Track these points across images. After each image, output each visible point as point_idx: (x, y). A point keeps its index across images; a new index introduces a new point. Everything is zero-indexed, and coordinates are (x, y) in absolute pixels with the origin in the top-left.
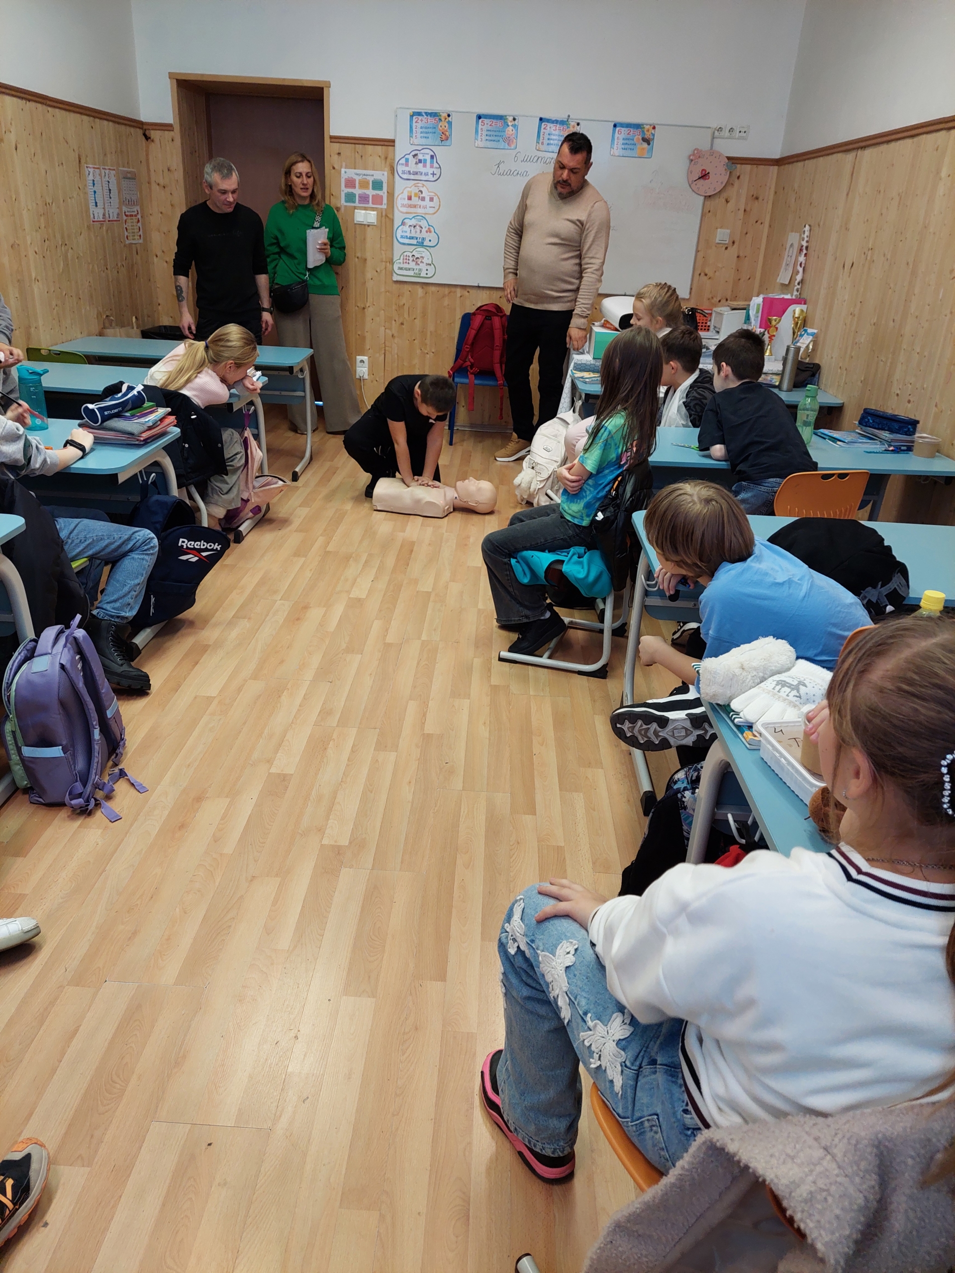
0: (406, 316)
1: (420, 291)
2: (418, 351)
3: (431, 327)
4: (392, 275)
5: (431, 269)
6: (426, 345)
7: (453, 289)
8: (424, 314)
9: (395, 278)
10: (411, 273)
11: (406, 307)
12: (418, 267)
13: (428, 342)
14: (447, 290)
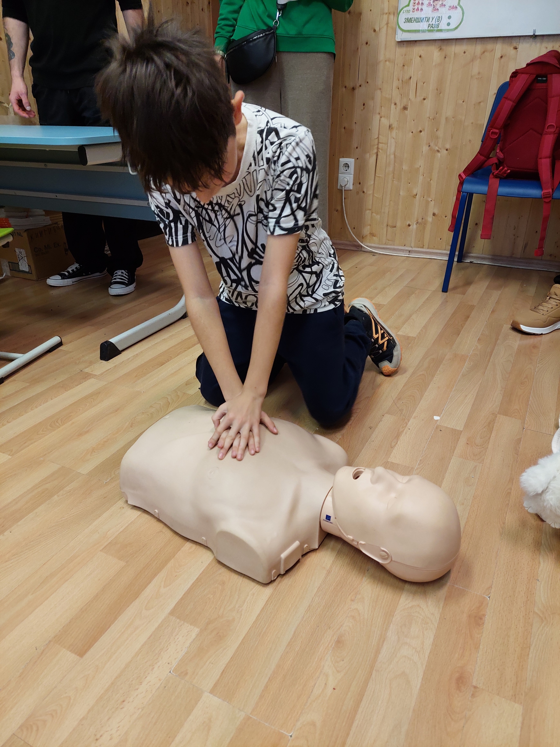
0: (412, 95)
1: (435, 53)
2: (425, 149)
3: (448, 111)
4: (395, 33)
5: (456, 15)
6: (437, 138)
7: (489, 46)
8: (439, 91)
9: (401, 36)
10: (424, 26)
11: (413, 82)
12: (436, 15)
13: (440, 134)
14: (479, 48)
